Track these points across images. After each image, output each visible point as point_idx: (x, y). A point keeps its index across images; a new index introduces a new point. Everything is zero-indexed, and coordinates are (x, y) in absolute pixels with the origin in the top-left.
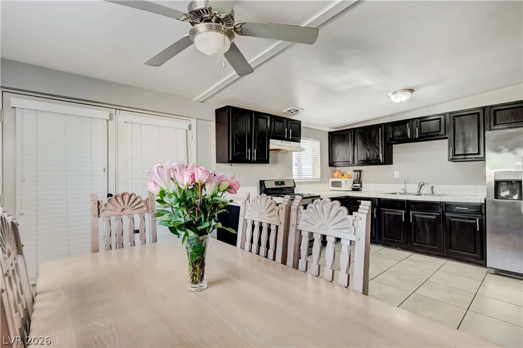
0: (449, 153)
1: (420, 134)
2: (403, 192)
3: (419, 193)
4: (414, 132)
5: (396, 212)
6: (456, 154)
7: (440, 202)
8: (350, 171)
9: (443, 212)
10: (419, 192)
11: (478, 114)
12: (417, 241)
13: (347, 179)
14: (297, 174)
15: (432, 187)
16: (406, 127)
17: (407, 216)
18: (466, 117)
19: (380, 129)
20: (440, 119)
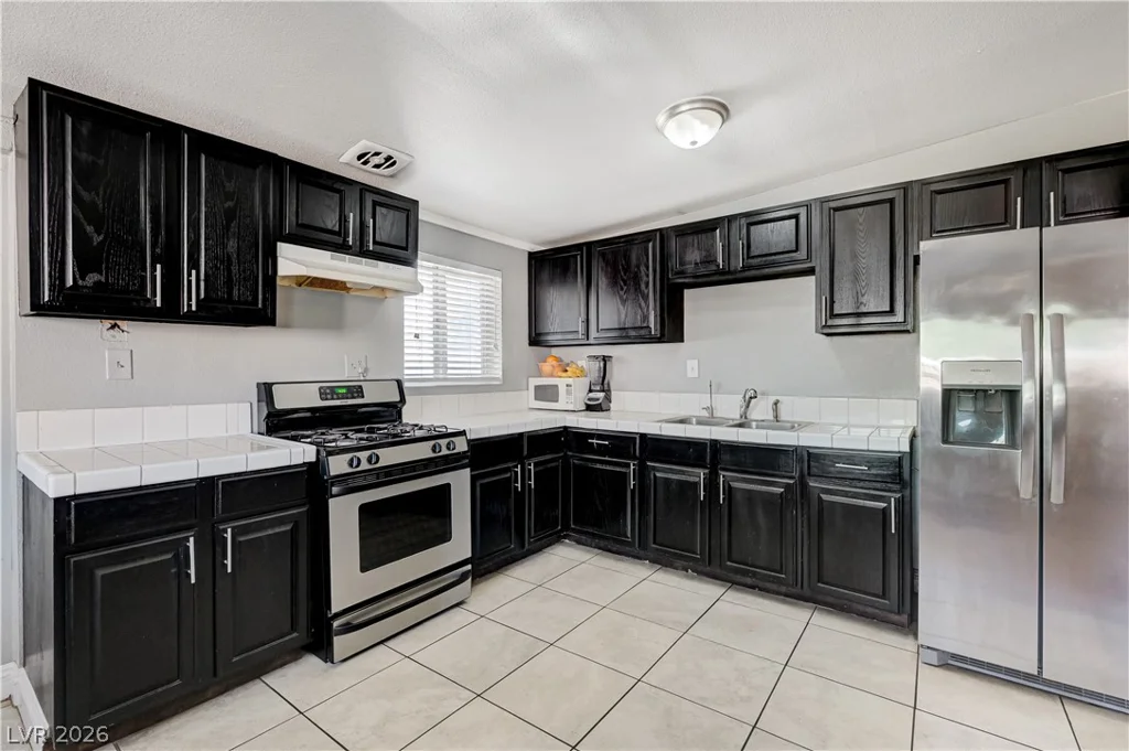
0: (818, 310)
1: (748, 258)
2: (705, 414)
3: (743, 420)
4: (732, 253)
5: (683, 473)
6: (836, 312)
7: (796, 448)
8: (582, 358)
9: (802, 476)
10: (744, 415)
11: (891, 201)
12: (735, 555)
13: (570, 381)
14: (432, 365)
15: (776, 404)
16: (714, 238)
17: (712, 484)
18: (860, 210)
19: (650, 245)
20: (796, 217)
